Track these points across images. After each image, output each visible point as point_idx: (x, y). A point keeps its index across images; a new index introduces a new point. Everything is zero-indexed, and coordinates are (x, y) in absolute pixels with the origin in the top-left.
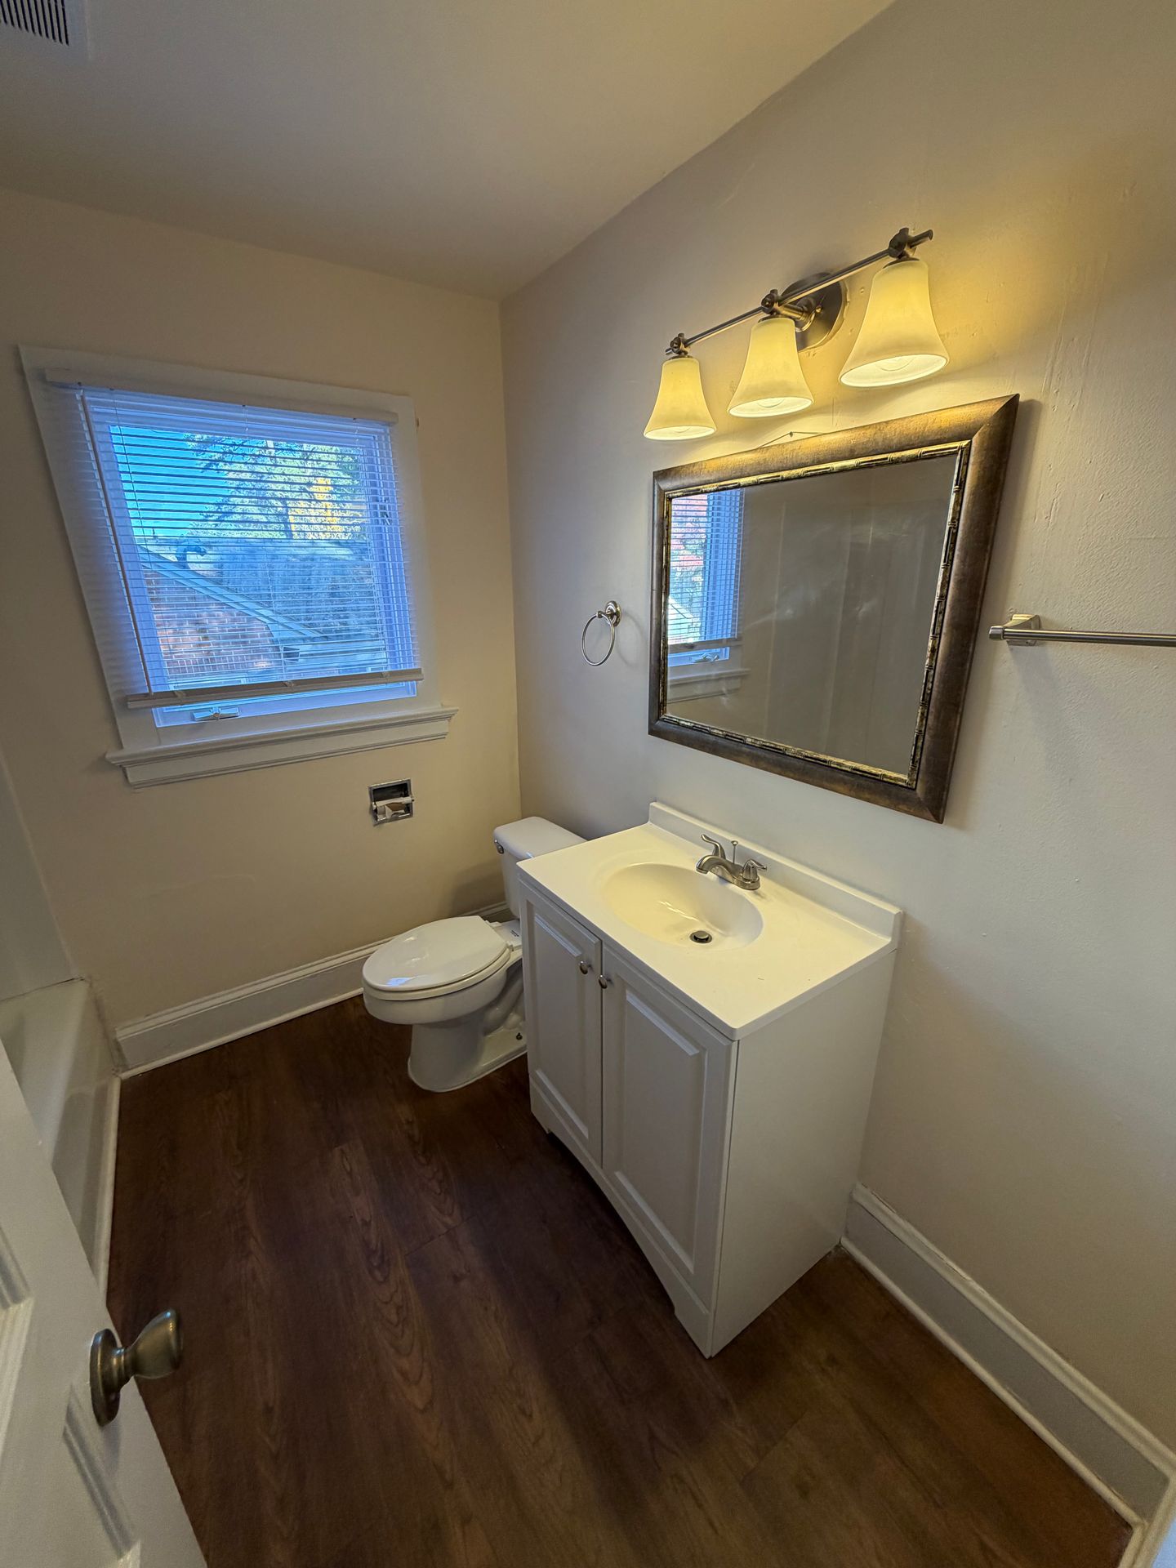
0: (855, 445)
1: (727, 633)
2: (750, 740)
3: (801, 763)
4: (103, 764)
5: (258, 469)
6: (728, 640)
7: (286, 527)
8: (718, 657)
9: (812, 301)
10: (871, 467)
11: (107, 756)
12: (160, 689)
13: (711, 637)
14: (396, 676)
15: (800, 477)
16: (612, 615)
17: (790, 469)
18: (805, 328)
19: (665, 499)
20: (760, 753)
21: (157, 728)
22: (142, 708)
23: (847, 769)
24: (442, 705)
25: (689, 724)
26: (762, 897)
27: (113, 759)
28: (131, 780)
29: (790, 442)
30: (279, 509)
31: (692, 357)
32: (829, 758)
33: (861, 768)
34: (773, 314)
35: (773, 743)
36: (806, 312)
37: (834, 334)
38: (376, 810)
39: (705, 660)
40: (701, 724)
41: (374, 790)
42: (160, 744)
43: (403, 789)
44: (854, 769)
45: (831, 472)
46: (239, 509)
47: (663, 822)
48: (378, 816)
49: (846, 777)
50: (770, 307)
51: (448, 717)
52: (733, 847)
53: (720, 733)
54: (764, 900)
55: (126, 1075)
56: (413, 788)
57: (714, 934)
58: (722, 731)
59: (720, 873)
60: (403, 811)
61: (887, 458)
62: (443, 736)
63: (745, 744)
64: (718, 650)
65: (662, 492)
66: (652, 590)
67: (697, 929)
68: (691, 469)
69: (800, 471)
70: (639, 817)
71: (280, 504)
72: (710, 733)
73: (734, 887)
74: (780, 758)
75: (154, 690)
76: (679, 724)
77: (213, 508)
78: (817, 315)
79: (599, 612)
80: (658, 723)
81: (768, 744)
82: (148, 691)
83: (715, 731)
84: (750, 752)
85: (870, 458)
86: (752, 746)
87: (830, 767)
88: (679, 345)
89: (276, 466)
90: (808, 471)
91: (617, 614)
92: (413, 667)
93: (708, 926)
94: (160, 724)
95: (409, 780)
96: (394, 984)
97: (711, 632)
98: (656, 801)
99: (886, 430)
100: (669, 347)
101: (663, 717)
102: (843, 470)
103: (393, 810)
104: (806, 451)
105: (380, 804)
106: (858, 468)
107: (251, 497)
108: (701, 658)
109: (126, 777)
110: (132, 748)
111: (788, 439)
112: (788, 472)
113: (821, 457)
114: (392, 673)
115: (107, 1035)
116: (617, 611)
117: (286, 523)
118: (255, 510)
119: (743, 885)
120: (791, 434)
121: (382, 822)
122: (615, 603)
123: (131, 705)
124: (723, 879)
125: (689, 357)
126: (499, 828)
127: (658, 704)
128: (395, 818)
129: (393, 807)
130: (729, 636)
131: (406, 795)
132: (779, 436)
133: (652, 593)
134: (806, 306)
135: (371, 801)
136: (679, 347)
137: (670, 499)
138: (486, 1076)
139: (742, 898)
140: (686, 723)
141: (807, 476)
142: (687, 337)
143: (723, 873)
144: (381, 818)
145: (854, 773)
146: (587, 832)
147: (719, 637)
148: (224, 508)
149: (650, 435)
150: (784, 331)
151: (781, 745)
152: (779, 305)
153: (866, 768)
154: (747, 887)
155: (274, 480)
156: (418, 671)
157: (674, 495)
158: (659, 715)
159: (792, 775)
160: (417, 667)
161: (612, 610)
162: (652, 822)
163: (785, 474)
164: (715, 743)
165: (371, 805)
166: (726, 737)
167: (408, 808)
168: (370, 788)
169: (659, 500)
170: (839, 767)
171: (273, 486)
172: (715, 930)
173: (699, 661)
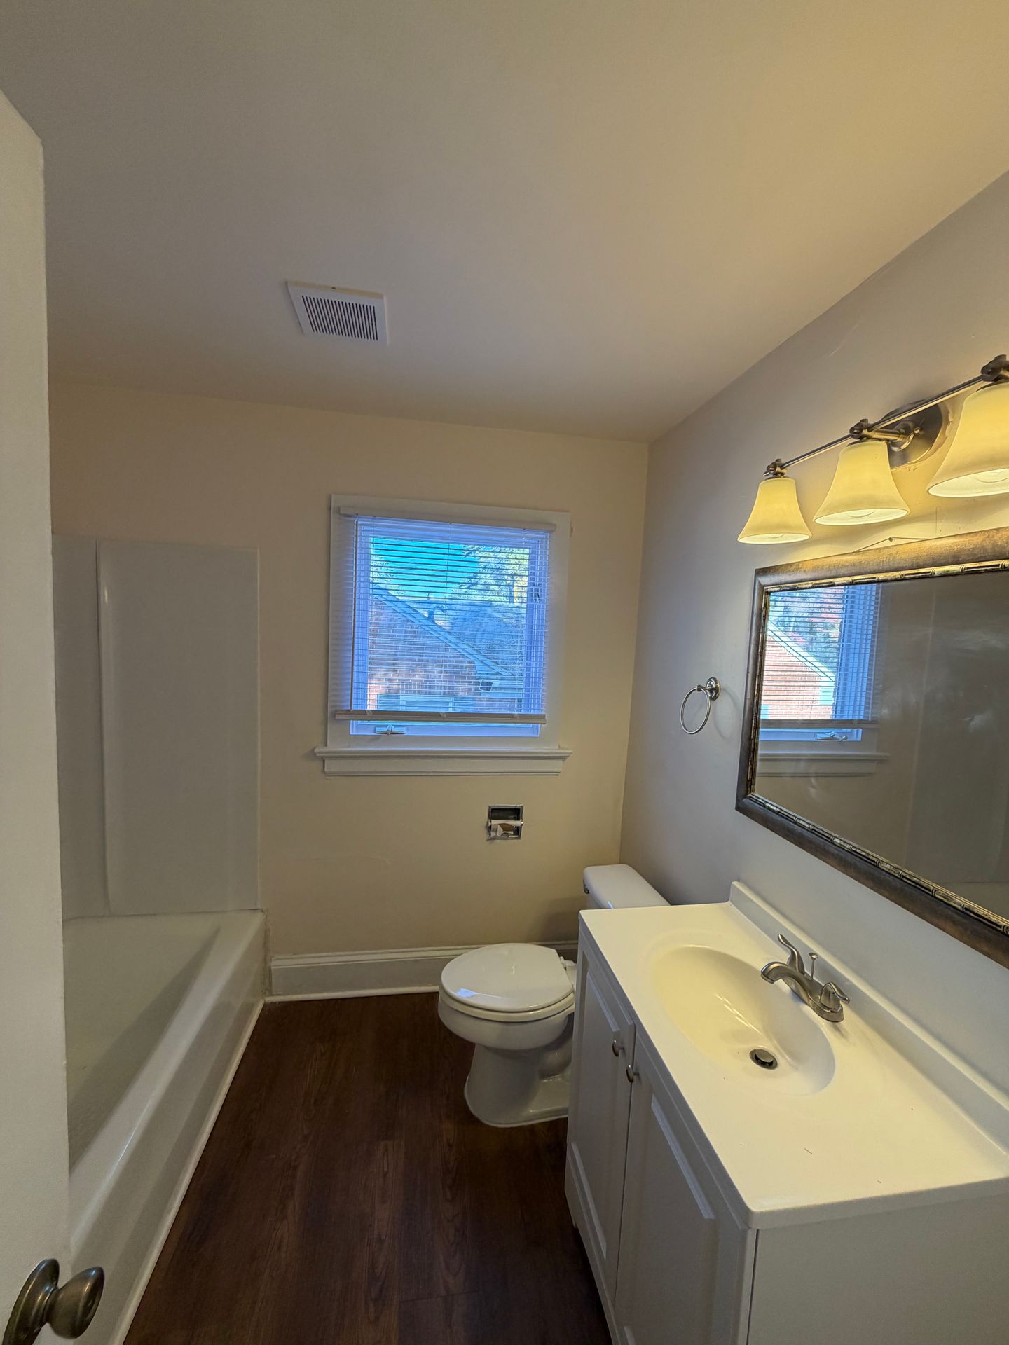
0: (959, 551)
1: (859, 715)
2: (839, 841)
3: (898, 883)
4: (312, 755)
5: (500, 555)
6: (860, 722)
7: (511, 594)
8: (846, 738)
9: (911, 424)
10: (981, 573)
11: (316, 750)
12: (360, 708)
13: (841, 716)
14: (525, 718)
15: (897, 580)
16: (711, 690)
17: (887, 571)
18: (903, 447)
19: (765, 593)
20: (850, 858)
21: (350, 735)
22: (344, 720)
23: (956, 906)
24: (559, 747)
25: (775, 808)
26: (843, 1036)
27: (319, 753)
28: (326, 770)
29: (887, 547)
30: (508, 582)
31: (788, 477)
32: (933, 886)
33: (975, 911)
34: (862, 438)
35: (864, 851)
36: (903, 434)
37: (935, 451)
38: (490, 827)
39: (832, 738)
40: (786, 810)
41: (493, 809)
42: (349, 747)
43: (516, 813)
44: (966, 909)
45: (932, 577)
46: (482, 581)
47: (742, 904)
48: (492, 833)
49: (956, 916)
50: (860, 433)
51: (563, 758)
52: (811, 960)
53: (807, 825)
54: (844, 1040)
55: (270, 999)
56: (525, 814)
57: (781, 1061)
58: (809, 824)
59: (794, 987)
60: (512, 833)
61: (998, 565)
62: (556, 774)
63: (833, 843)
64: (849, 730)
65: (762, 587)
66: (748, 672)
67: (761, 1046)
68: (789, 567)
69: (897, 574)
70: (719, 894)
71: (509, 578)
72: (795, 823)
73: (808, 1010)
74: (873, 869)
75: (354, 708)
76: (764, 806)
77: (466, 580)
78: (916, 435)
79: (699, 686)
80: (745, 800)
81: (858, 851)
82: (349, 708)
83: (801, 822)
84: (838, 855)
85: (978, 564)
86: (841, 847)
87: (935, 897)
88: (775, 469)
89: (512, 553)
90: (906, 575)
91: (716, 689)
92: (540, 713)
93: (775, 1047)
94: (353, 732)
95: (522, 807)
96: (463, 994)
97: (842, 712)
98: (739, 881)
99: (996, 538)
100: (766, 471)
101: (750, 795)
102: (945, 575)
103: (504, 830)
104: (904, 556)
105: (495, 822)
106: (963, 573)
107: (492, 574)
108: (828, 736)
109: (324, 766)
110: (333, 747)
111: (888, 543)
112: (884, 574)
113: (921, 562)
114: (522, 716)
115: (265, 961)
116: (717, 687)
117: (511, 591)
118: (493, 582)
119: (820, 1010)
120: (890, 539)
121: (494, 838)
122: (715, 679)
123: (338, 717)
124: (796, 994)
125: (784, 477)
126: (589, 867)
127: (747, 782)
128: (505, 836)
129: (506, 828)
130: (862, 718)
131: (518, 819)
132: (879, 540)
133: (747, 676)
134: (904, 429)
135: (489, 818)
136: (776, 470)
137: (769, 593)
138: (532, 1125)
139: (816, 1028)
140: (772, 807)
141: (905, 579)
142: (783, 461)
143: (796, 986)
144: (493, 834)
145: (966, 913)
146: (673, 896)
147: (850, 718)
148: (473, 581)
149: (742, 540)
150: (876, 452)
151: (874, 855)
152: (869, 431)
153: (982, 911)
154: (824, 1015)
155: (509, 562)
156: (543, 717)
157: (772, 589)
158: (747, 794)
159: (887, 894)
160: (543, 713)
161: (712, 686)
162: (732, 902)
163: (881, 576)
164: (801, 836)
165: (488, 823)
166: (812, 831)
167: (517, 831)
168: (490, 807)
169: (759, 593)
170: (945, 900)
171: (507, 567)
172: (783, 1057)
173: (827, 739)
